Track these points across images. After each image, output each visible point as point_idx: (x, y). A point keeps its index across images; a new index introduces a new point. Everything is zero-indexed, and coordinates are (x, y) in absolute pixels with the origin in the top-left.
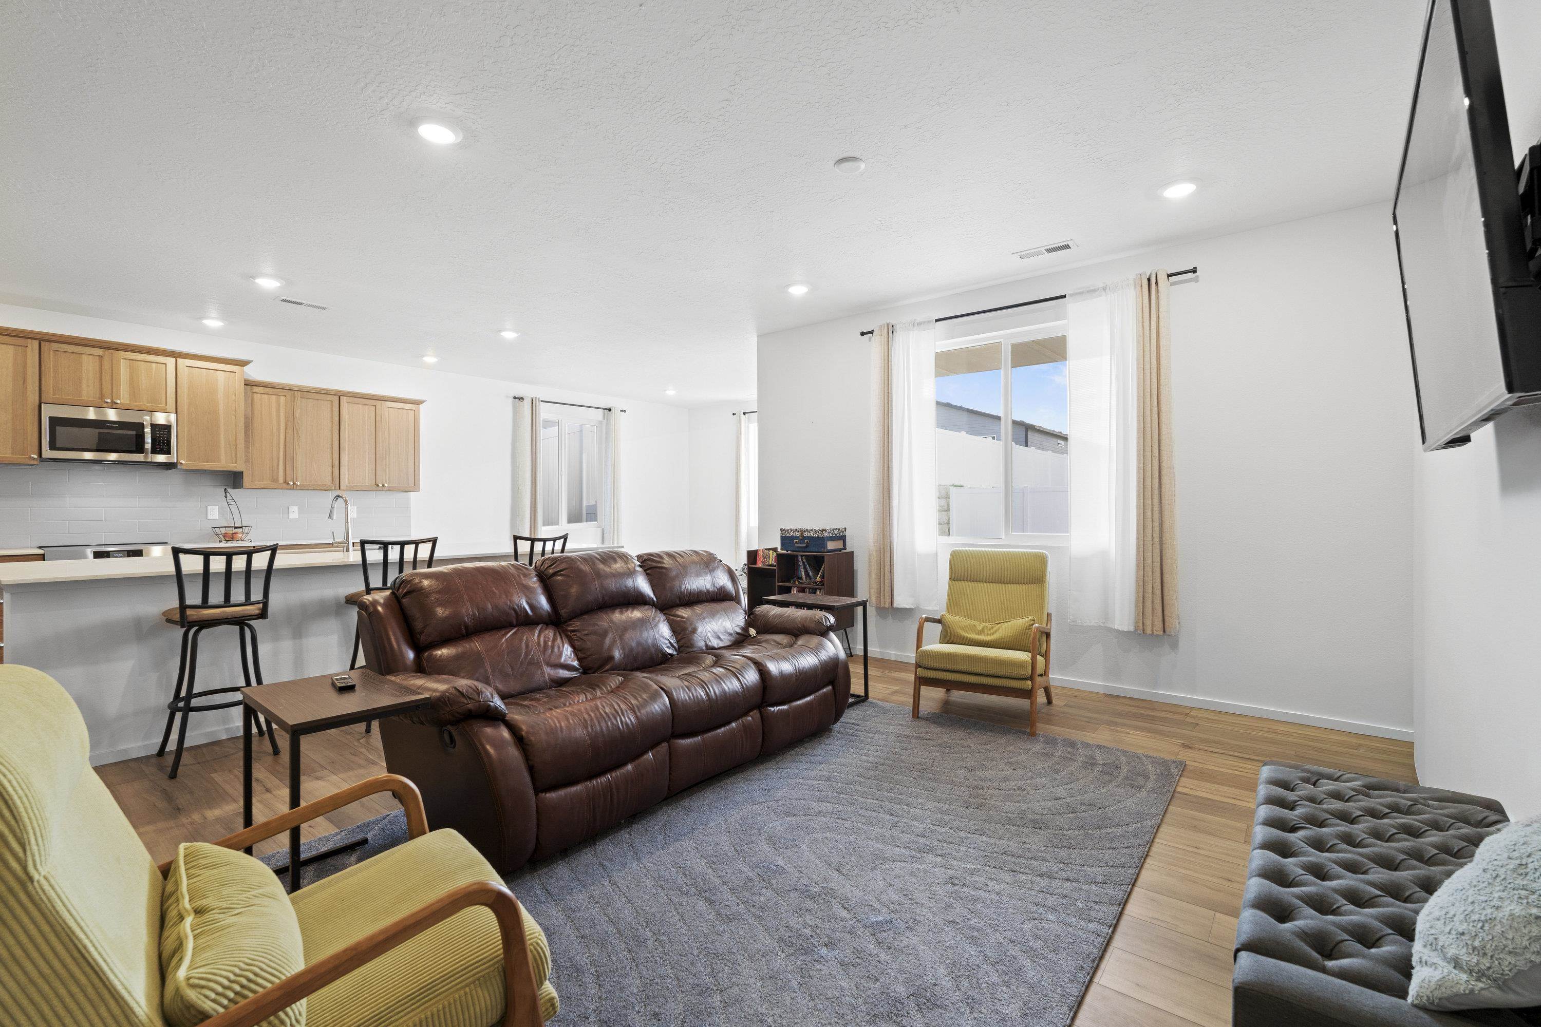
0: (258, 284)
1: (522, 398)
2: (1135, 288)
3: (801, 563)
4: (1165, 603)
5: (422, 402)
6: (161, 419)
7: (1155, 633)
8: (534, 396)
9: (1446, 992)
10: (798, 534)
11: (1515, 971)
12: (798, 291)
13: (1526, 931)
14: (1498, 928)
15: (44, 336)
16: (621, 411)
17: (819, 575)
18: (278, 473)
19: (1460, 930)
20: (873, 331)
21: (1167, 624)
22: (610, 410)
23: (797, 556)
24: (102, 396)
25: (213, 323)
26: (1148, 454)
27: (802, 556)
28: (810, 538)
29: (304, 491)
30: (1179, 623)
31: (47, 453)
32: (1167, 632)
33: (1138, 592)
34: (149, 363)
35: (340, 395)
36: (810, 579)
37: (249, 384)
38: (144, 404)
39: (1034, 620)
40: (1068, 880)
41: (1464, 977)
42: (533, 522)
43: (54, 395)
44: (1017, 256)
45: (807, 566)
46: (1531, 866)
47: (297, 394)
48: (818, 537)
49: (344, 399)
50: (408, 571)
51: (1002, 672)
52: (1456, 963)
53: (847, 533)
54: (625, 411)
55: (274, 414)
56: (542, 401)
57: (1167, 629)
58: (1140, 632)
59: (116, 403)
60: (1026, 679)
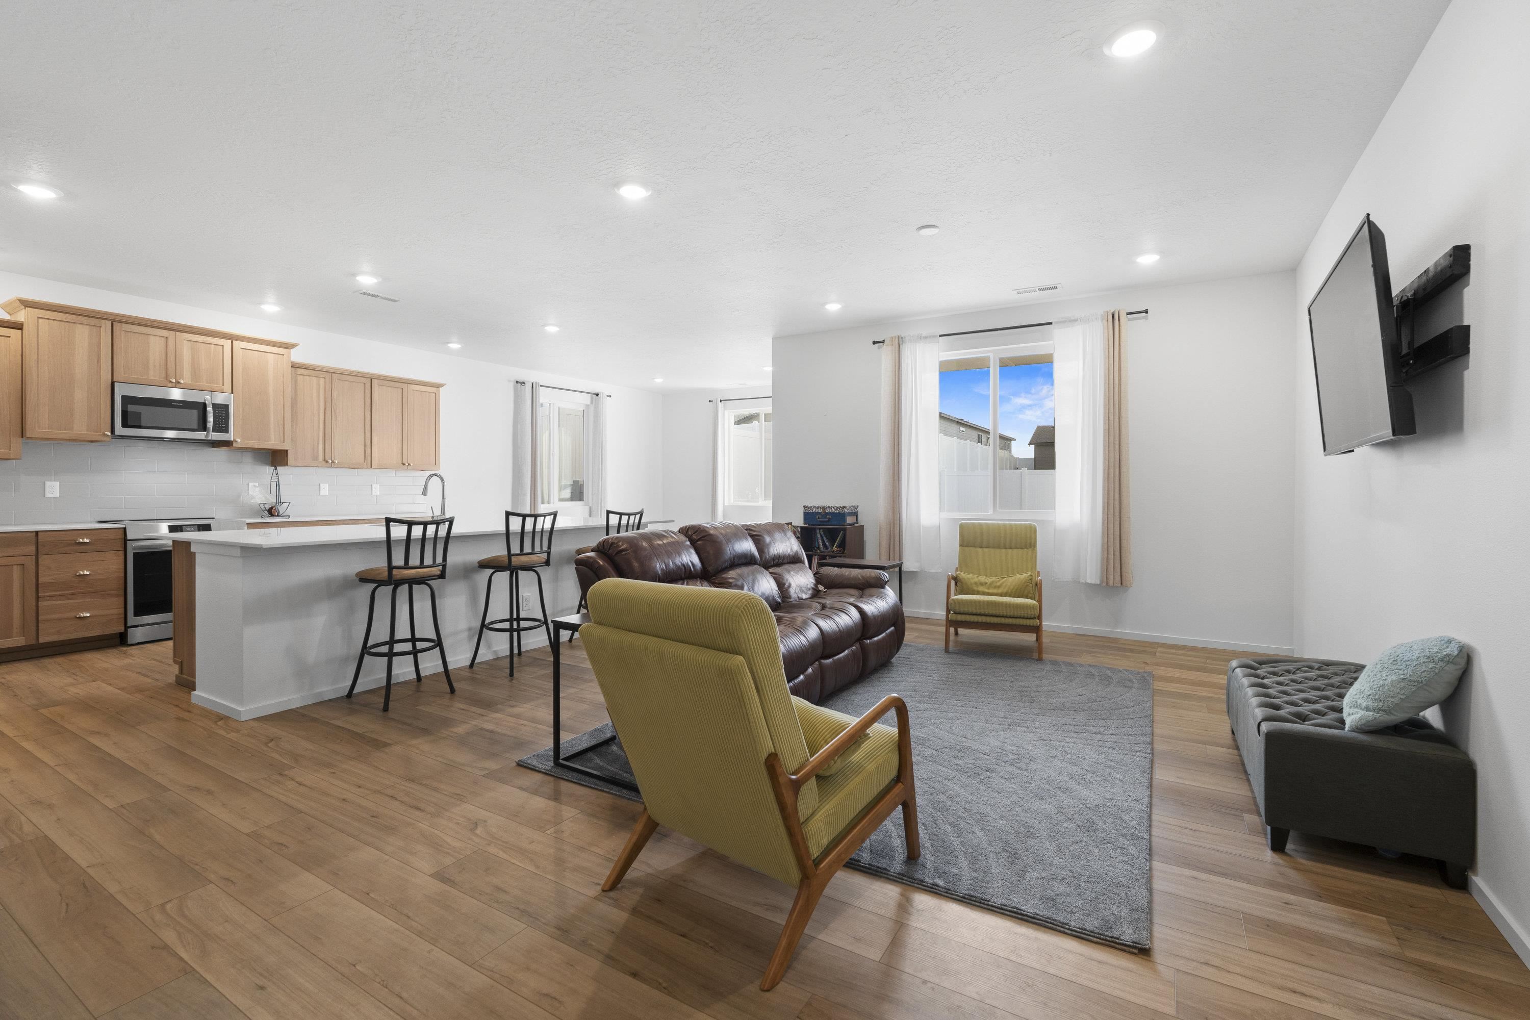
0: (358, 281)
1: (524, 383)
2: (1102, 321)
3: (819, 536)
4: (1123, 562)
5: (442, 385)
6: (220, 399)
7: (1115, 585)
8: (534, 381)
9: (1364, 721)
10: (820, 511)
11: (1394, 704)
12: (833, 308)
13: (1399, 686)
14: (1386, 688)
15: (117, 317)
16: (607, 396)
17: (835, 545)
18: (318, 452)
19: (1368, 694)
20: (884, 341)
21: (1123, 578)
22: (597, 395)
23: (815, 529)
24: (167, 377)
25: (271, 308)
26: (1112, 449)
27: (820, 529)
28: (832, 513)
29: (343, 469)
30: (1132, 577)
31: (119, 430)
32: (1124, 584)
33: (1103, 554)
34: (208, 345)
35: (371, 379)
36: (827, 548)
37: (295, 366)
38: (203, 384)
39: (1032, 576)
40: (1113, 734)
41: (1371, 713)
42: (533, 499)
43: (124, 374)
44: (1016, 292)
45: (825, 538)
46: (1399, 660)
47: (335, 376)
48: (839, 513)
49: (375, 382)
50: (613, 534)
51: (1016, 613)
52: (1367, 709)
53: (859, 510)
54: (610, 396)
55: (315, 394)
56: (541, 386)
57: (1123, 582)
58: (1105, 584)
59: (179, 383)
60: (1034, 618)
